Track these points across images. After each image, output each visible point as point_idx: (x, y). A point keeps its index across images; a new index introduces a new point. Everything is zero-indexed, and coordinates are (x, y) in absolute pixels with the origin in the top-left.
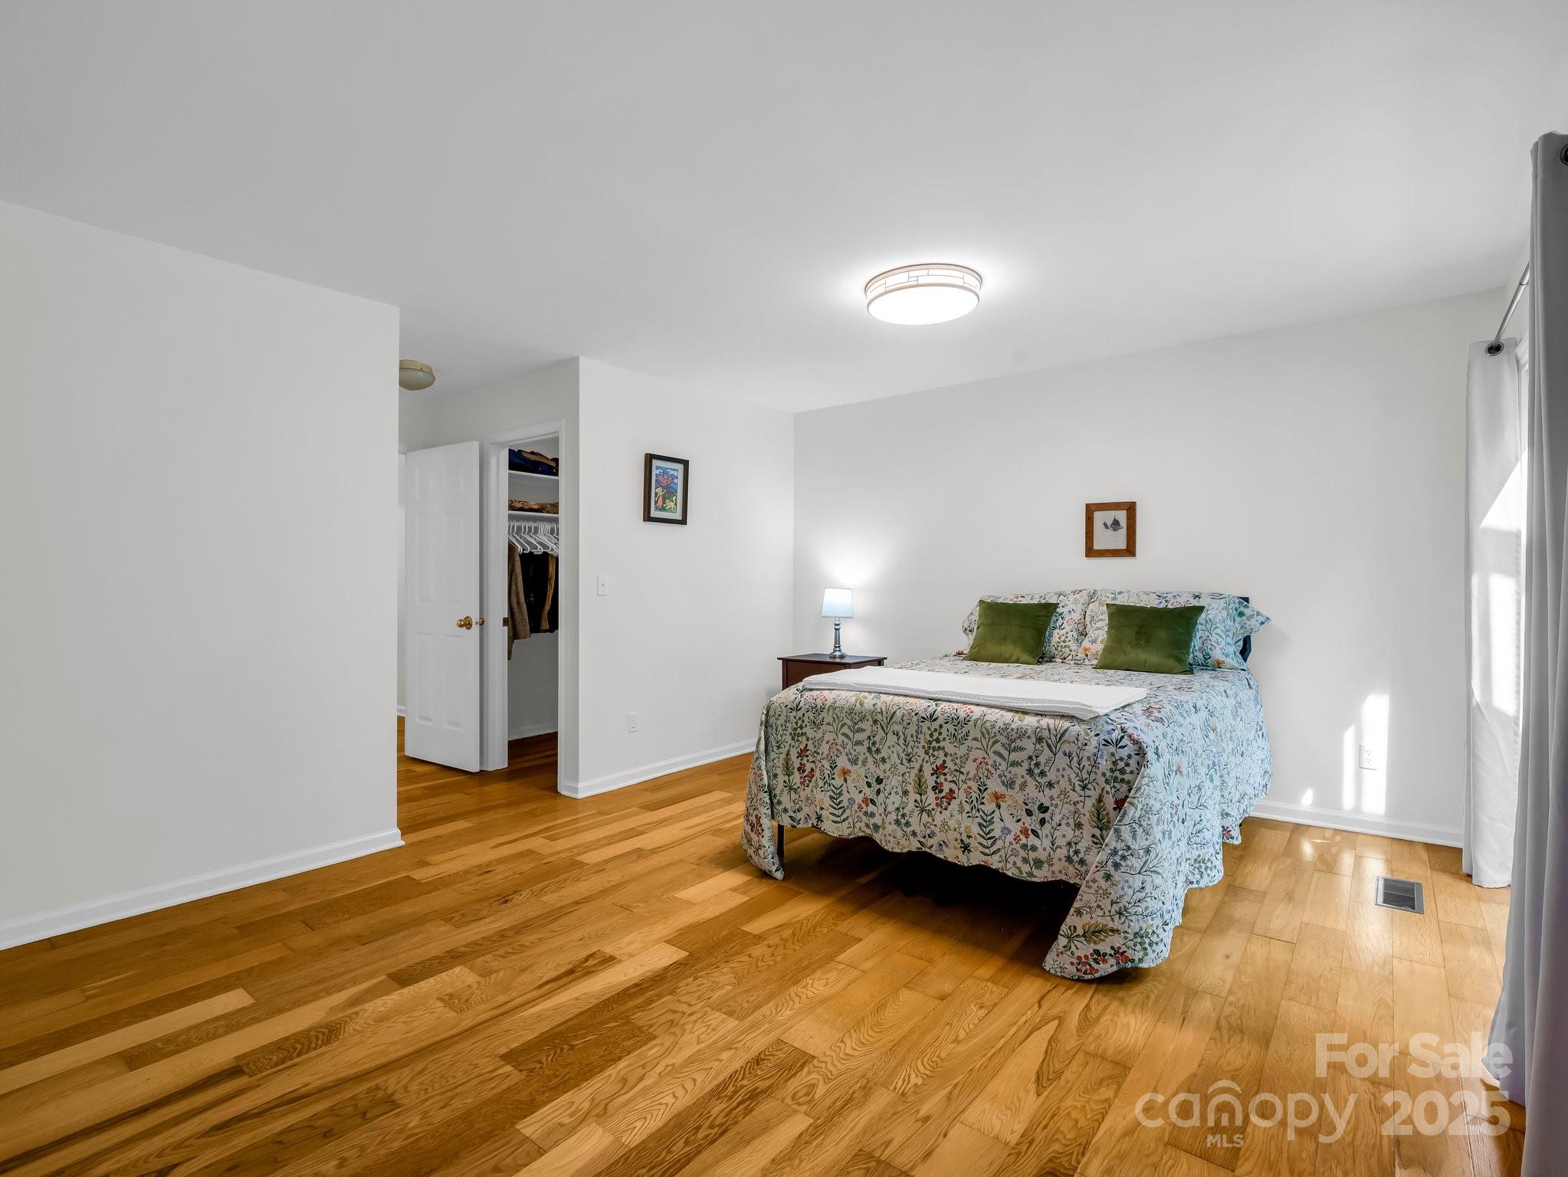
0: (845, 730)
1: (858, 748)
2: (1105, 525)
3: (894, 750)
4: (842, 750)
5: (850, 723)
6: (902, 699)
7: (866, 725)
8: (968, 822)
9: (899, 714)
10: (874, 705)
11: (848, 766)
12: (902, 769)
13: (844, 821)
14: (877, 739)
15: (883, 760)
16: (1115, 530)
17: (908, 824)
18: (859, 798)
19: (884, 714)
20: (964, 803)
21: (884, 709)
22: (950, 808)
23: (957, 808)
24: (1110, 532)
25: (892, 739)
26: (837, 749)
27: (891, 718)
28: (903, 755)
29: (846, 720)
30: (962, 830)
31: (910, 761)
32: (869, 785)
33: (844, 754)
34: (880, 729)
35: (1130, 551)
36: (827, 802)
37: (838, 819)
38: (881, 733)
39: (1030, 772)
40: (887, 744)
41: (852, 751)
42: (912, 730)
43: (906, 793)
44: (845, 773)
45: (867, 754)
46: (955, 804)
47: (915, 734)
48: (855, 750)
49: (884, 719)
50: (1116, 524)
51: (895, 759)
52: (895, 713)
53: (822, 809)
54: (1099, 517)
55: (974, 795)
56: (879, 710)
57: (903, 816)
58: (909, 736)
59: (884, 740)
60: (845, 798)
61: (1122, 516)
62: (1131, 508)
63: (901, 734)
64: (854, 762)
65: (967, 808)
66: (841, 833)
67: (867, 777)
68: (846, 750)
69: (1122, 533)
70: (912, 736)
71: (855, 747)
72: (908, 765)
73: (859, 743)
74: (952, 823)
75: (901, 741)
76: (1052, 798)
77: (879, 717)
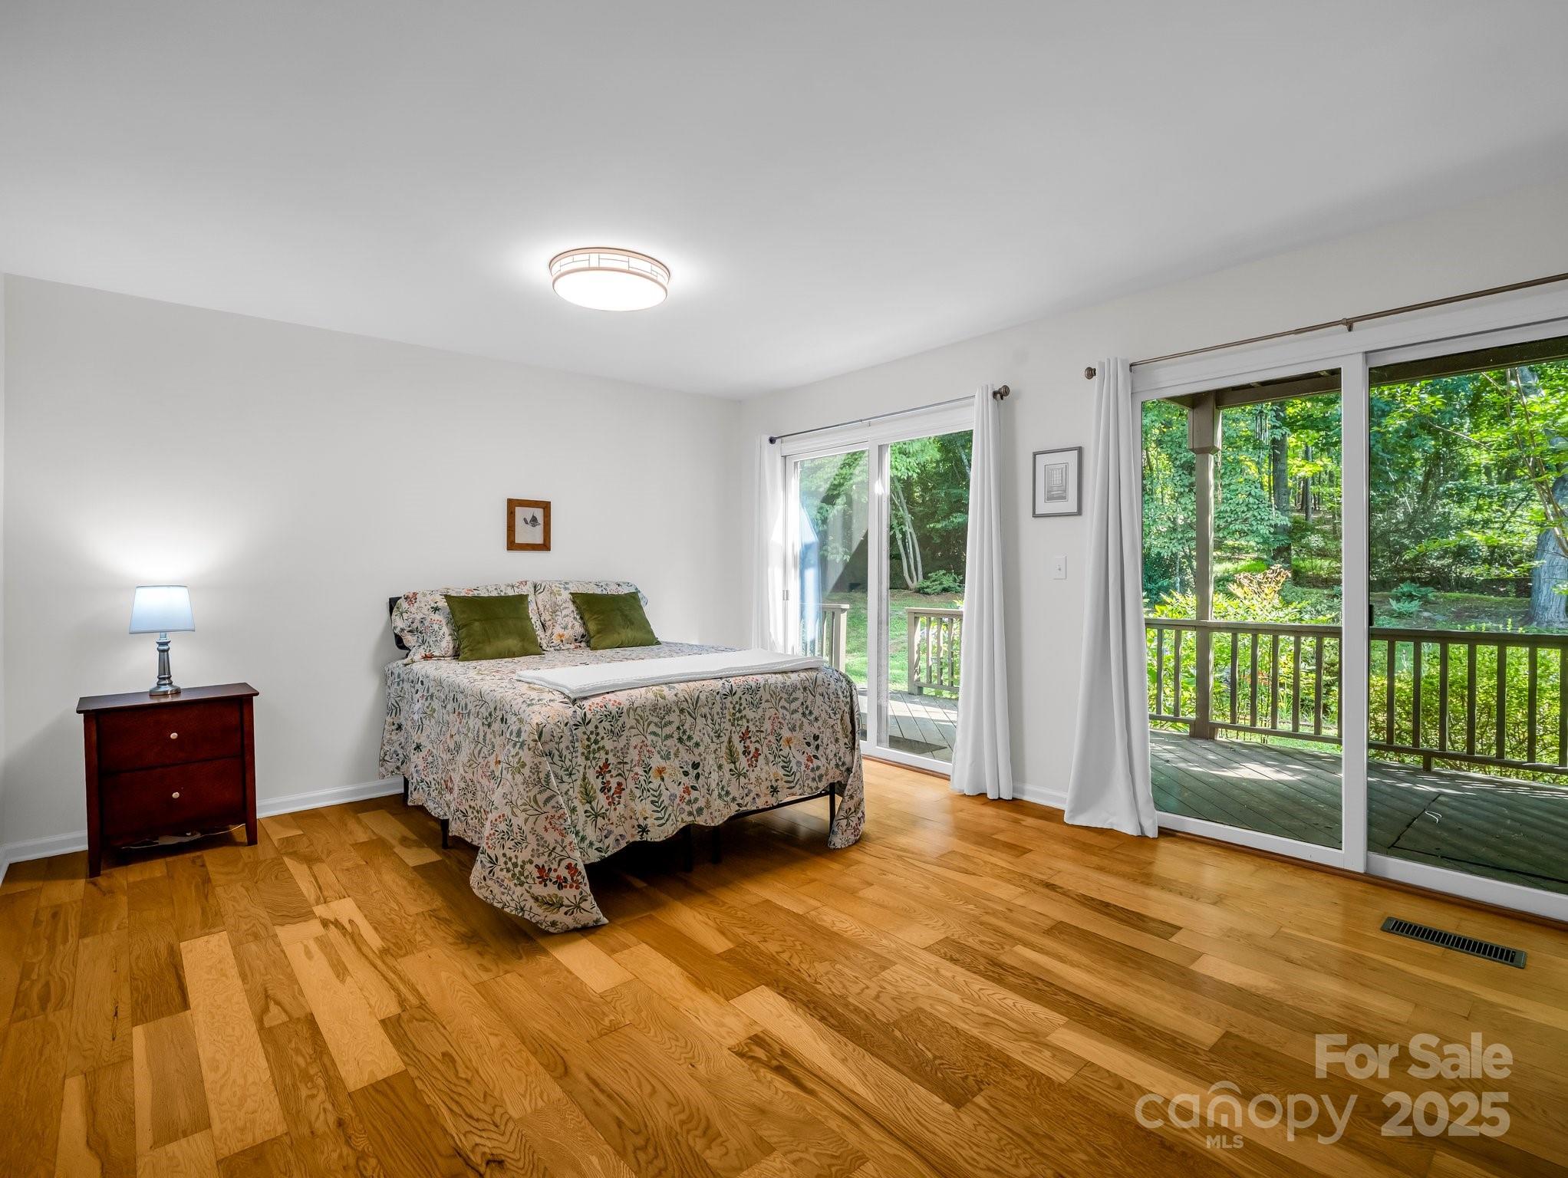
0: (652, 728)
1: (668, 742)
2: (525, 520)
3: (705, 731)
4: (653, 750)
5: (656, 720)
6: (698, 684)
7: (674, 717)
8: (773, 769)
9: (703, 697)
10: (676, 695)
11: (663, 763)
12: (713, 747)
13: (667, 820)
14: (687, 727)
15: (697, 745)
16: (534, 526)
17: (728, 793)
18: (679, 791)
19: (689, 701)
20: (769, 755)
21: (687, 696)
22: (759, 764)
23: (764, 762)
24: (529, 527)
25: (701, 721)
26: (648, 751)
27: (697, 702)
28: (712, 734)
29: (651, 718)
30: (772, 777)
31: (719, 737)
32: (686, 774)
33: (656, 753)
34: (688, 717)
35: (545, 546)
36: (649, 807)
37: (663, 821)
38: (689, 720)
39: (804, 714)
40: (698, 728)
41: (663, 748)
42: (717, 708)
43: (720, 767)
44: (661, 771)
45: (679, 745)
46: (761, 758)
47: (720, 711)
48: (665, 746)
49: (691, 706)
50: (534, 520)
51: (707, 739)
52: (698, 697)
53: (645, 818)
54: (521, 513)
55: (774, 746)
56: (683, 699)
57: (723, 788)
58: (715, 714)
59: (693, 726)
60: (665, 797)
61: (539, 513)
62: (546, 507)
63: (708, 715)
64: (667, 757)
65: (771, 758)
66: (666, 834)
67: (682, 768)
68: (658, 748)
69: (539, 529)
70: (718, 713)
71: (665, 743)
72: (718, 741)
73: (669, 737)
74: (763, 776)
75: (709, 721)
76: (819, 728)
77: (685, 705)
